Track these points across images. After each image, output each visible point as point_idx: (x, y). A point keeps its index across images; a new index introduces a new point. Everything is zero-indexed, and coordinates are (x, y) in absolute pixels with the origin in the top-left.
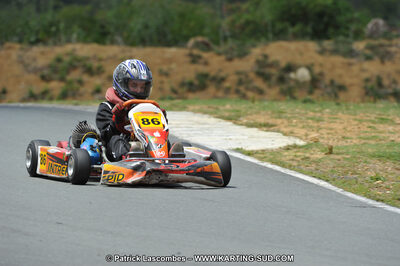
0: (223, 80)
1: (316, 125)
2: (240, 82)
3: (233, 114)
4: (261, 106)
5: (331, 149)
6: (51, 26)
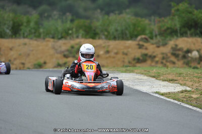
0: (155, 57)
1: (197, 80)
2: (163, 58)
3: (156, 74)
4: (171, 71)
6: (69, 30)
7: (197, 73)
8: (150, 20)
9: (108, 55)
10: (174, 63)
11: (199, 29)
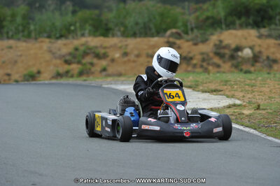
0: (191, 58)
1: (250, 89)
2: (203, 60)
3: (193, 84)
4: (214, 78)
5: (259, 106)
6: (71, 25)
7: (250, 80)
8: (183, 8)
9: (126, 59)
10: (218, 66)
11: (252, 17)
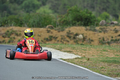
0: (57, 38)
1: (84, 51)
2: (62, 39)
3: (60, 48)
4: (68, 46)
5: (89, 59)
6: (6, 21)
7: (84, 48)
10: (68, 42)
11: (83, 21)
